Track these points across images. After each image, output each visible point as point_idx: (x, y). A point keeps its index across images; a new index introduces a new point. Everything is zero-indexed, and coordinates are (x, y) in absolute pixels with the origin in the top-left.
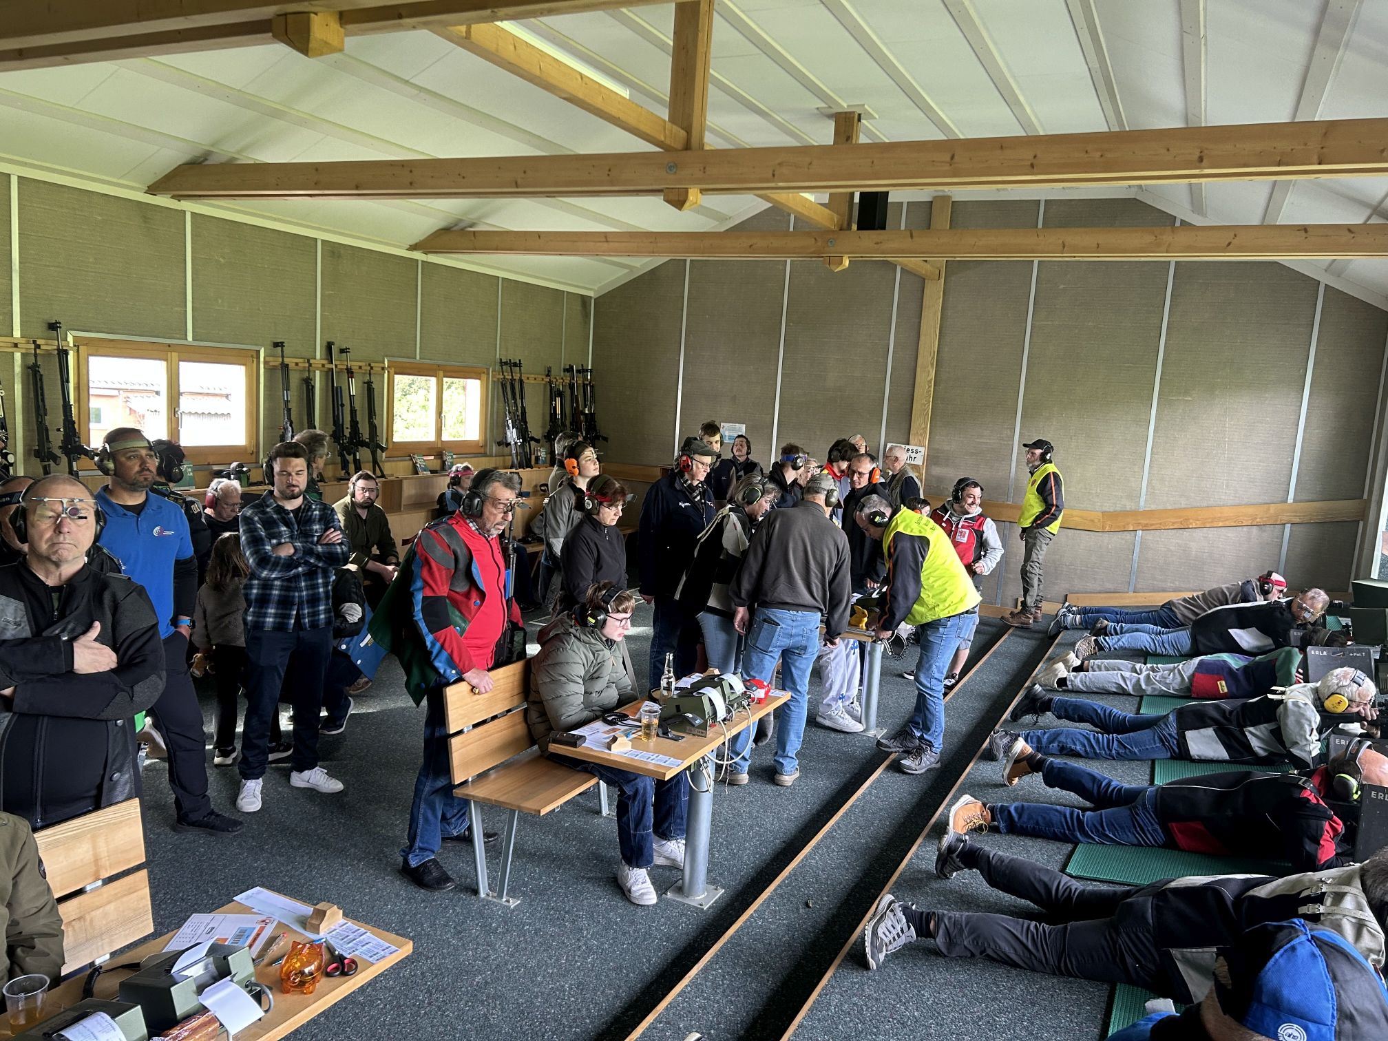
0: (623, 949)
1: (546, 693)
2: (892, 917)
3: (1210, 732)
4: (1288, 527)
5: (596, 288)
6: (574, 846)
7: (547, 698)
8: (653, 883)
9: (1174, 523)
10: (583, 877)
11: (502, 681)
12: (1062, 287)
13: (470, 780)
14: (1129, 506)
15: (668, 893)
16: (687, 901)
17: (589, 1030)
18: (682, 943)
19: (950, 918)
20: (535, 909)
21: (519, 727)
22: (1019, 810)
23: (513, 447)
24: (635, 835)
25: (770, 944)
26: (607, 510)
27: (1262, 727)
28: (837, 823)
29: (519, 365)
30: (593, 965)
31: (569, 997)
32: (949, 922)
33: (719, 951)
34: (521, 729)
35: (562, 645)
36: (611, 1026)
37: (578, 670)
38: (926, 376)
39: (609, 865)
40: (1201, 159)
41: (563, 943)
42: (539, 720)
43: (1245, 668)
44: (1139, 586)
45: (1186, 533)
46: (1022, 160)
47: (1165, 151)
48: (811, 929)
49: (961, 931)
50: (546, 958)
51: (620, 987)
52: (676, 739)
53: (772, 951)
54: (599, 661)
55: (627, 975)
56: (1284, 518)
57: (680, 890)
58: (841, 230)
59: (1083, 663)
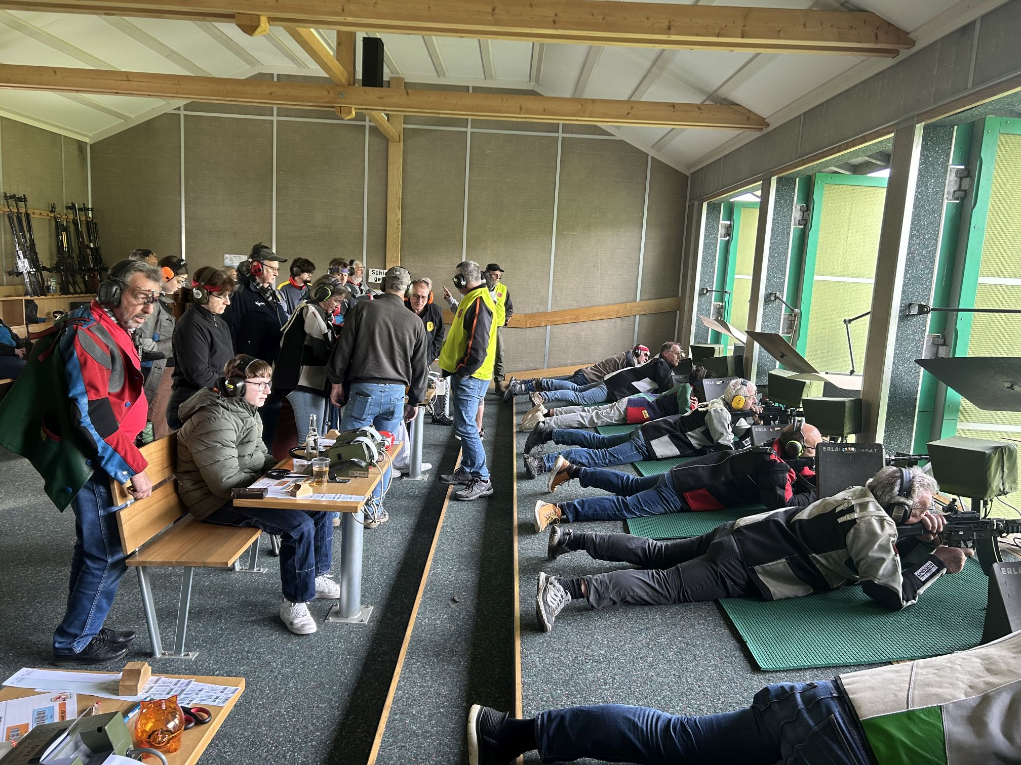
0: (316, 669)
1: (202, 460)
2: (553, 588)
3: (666, 438)
4: (637, 317)
5: (90, 135)
6: (224, 598)
7: (204, 464)
8: (312, 614)
9: (570, 319)
10: (247, 622)
11: (154, 455)
12: (488, 152)
13: (137, 550)
14: (542, 309)
15: (330, 618)
16: (347, 621)
17: (324, 741)
18: (362, 653)
19: (596, 580)
20: (217, 656)
21: (171, 497)
22: (581, 504)
23: (26, 276)
24: (300, 574)
25: (444, 635)
26: (216, 299)
27: (696, 430)
28: (439, 540)
29: (23, 199)
30: (296, 688)
31: (290, 719)
32: (597, 583)
33: (408, 649)
34: (173, 499)
35: (213, 415)
36: (341, 732)
37: (232, 436)
38: (395, 216)
39: (265, 608)
40: (669, 28)
41: (258, 677)
42: (193, 487)
43: (657, 400)
44: (550, 364)
45: (578, 325)
46: (547, 17)
47: (646, 20)
48: (467, 617)
49: (607, 587)
50: (250, 694)
51: (331, 700)
52: (345, 482)
53: (449, 640)
54: (247, 427)
55: (331, 688)
56: (635, 312)
57: (337, 614)
58: (349, 85)
59: (549, 411)
